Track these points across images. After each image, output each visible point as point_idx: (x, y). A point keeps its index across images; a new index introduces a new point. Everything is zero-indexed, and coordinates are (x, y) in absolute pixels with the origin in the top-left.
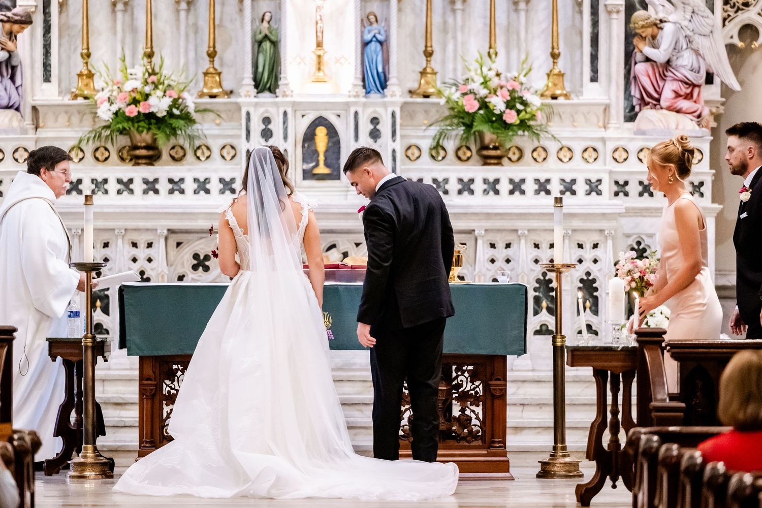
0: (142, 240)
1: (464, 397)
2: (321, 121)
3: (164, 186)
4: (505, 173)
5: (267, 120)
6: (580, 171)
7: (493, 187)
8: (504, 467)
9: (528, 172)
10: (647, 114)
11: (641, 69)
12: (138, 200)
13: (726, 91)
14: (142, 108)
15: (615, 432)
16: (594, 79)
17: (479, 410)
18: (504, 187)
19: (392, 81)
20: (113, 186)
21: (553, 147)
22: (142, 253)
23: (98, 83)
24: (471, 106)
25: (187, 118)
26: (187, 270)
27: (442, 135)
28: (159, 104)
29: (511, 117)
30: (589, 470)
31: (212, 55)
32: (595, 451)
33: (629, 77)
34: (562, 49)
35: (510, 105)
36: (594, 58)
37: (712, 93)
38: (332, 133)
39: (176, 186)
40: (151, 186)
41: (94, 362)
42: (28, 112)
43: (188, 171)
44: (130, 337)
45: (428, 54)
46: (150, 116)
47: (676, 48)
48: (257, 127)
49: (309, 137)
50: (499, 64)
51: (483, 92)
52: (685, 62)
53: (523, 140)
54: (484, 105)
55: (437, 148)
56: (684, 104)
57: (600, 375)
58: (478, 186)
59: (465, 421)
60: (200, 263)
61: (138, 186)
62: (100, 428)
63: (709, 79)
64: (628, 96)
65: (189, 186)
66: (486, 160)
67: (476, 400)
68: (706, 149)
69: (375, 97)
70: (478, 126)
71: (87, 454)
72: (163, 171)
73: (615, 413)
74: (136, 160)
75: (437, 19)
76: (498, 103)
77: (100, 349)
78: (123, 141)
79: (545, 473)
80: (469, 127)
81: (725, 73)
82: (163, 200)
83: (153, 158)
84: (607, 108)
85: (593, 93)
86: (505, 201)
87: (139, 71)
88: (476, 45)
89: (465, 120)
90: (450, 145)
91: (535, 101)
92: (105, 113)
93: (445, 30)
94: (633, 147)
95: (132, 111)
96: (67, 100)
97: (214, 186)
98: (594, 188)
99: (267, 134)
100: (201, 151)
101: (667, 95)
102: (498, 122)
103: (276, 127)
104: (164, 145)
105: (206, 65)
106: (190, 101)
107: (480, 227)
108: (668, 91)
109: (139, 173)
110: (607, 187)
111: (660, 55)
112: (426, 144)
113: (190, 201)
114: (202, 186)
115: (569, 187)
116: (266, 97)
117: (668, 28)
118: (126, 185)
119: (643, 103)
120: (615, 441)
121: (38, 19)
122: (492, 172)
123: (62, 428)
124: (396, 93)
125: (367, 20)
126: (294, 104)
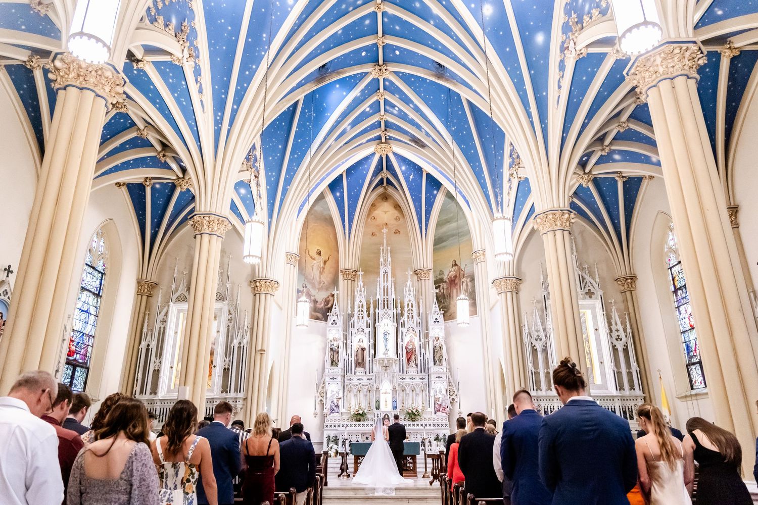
0: (358, 434)
1: (409, 463)
2: (386, 414)
3: (361, 425)
4: (415, 423)
5: (378, 414)
6: (428, 422)
7: (414, 425)
8: (416, 476)
9: (419, 423)
10: (438, 413)
11: (437, 405)
12: (357, 428)
13: (450, 409)
14: (358, 412)
15: (436, 470)
16: (429, 407)
17: (412, 465)
18: (416, 425)
19: (397, 408)
20: (353, 425)
21: (423, 419)
22: (357, 437)
23: (352, 408)
24: (410, 412)
25: (365, 414)
26: (365, 439)
27: (405, 417)
28: (361, 412)
29: (416, 414)
30: (431, 478)
31: (369, 404)
32: (433, 474)
33: (435, 407)
34: (424, 402)
35: (416, 411)
36: (429, 404)
37: (448, 409)
38: (388, 416)
39: (363, 425)
40: (359, 425)
41: (346, 457)
42: (340, 413)
43: (365, 423)
44: (353, 452)
45: (403, 403)
46: (359, 414)
47: (442, 402)
48: (376, 415)
49: (385, 416)
50: (414, 405)
51: (412, 409)
52: (444, 404)
53: (418, 417)
54: (412, 411)
55: (405, 419)
56: (444, 411)
57: (433, 460)
58: (411, 425)
59: (410, 467)
60: (367, 438)
61: (357, 425)
62: (347, 468)
63: (448, 407)
64: (435, 410)
65: (365, 425)
66: (413, 421)
67: (411, 463)
68: (448, 418)
69: (395, 410)
70: (411, 415)
71: (345, 474)
72: (361, 423)
73: (436, 467)
74: (357, 421)
75: (404, 398)
76: (414, 411)
77: (347, 454)
78: (355, 418)
79: (424, 477)
80: (410, 415)
81: (450, 406)
82: (361, 428)
83: (360, 421)
84: (431, 412)
85: (429, 410)
86: (416, 428)
87: (357, 406)
88: (411, 402)
89: (409, 414)
90: (407, 418)
91: (420, 411)
92: (352, 413)
93: (406, 399)
94: (436, 419)
95: (356, 413)
96: (346, 411)
97: (369, 425)
98: (430, 425)
99: (378, 417)
100: (368, 419)
101: (441, 410)
102: (414, 414)
103: (379, 415)
104: (362, 419)
105: (369, 405)
106: (366, 411)
107: (412, 432)
108: (441, 409)
109: (358, 423)
110: (432, 425)
111: (439, 403)
112: (403, 418)
113: (365, 428)
114: (368, 425)
115: (426, 425)
116: (378, 410)
117: (441, 399)
118: (355, 425)
119: (437, 411)
120: (436, 472)
121: (343, 398)
122: (414, 423)
123: (341, 469)
124: (398, 410)
125: (393, 398)
126: (382, 412)
